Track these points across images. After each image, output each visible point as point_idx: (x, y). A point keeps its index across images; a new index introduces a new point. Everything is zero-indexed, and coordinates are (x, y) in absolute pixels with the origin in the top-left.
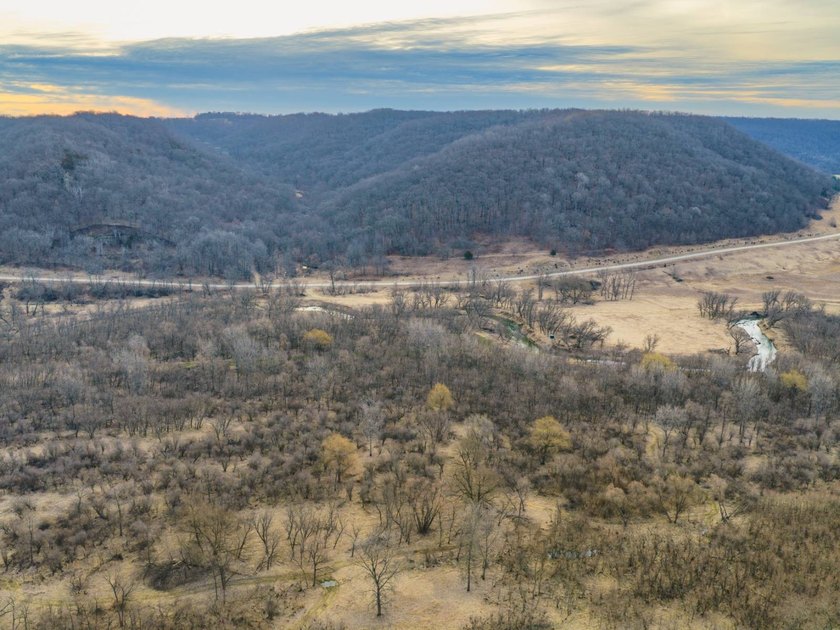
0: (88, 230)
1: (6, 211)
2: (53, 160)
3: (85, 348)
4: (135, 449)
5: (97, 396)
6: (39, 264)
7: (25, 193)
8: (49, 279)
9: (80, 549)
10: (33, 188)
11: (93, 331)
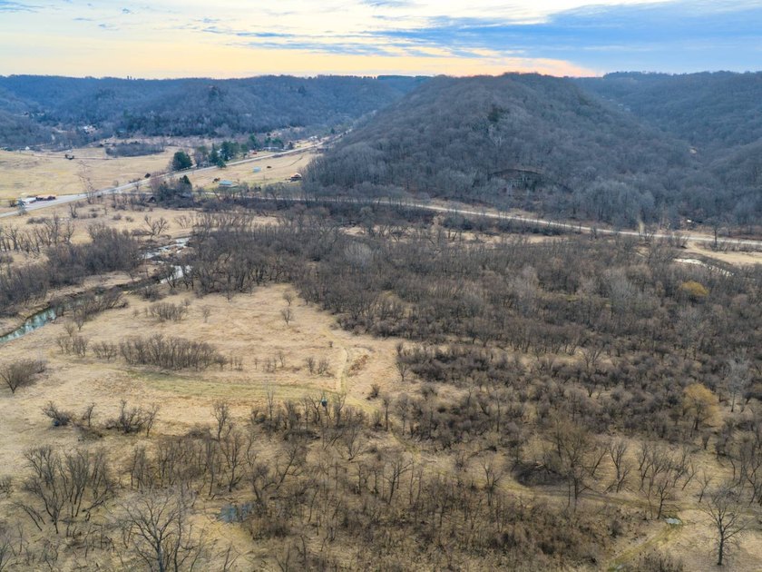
0: (502, 173)
1: (443, 155)
2: (482, 113)
3: (488, 272)
4: (517, 362)
5: (493, 313)
6: (462, 199)
7: (458, 140)
8: (468, 212)
9: (466, 434)
10: (465, 136)
11: (496, 259)
